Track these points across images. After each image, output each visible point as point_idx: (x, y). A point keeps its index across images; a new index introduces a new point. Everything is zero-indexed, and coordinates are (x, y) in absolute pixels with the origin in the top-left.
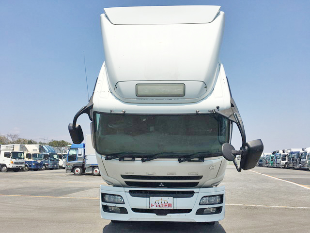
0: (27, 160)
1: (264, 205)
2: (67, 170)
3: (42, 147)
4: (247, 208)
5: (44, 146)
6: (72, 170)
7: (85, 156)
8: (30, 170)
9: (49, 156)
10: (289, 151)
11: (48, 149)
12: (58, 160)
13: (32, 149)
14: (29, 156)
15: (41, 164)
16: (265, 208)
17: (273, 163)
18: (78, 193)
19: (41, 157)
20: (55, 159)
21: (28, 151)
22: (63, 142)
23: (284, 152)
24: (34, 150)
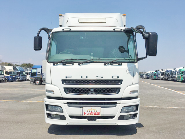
0: (6, 75)
1: (158, 106)
2: (31, 82)
3: (15, 67)
4: (148, 108)
5: (16, 67)
6: (34, 82)
7: (42, 74)
8: (8, 81)
9: (20, 73)
10: (166, 70)
11: (19, 68)
12: (26, 76)
13: (9, 68)
14: (7, 73)
15: (15, 78)
16: (159, 108)
17: (156, 77)
18: (35, 98)
19: (15, 74)
20: (24, 75)
21: (6, 70)
22: (30, 64)
23: (162, 71)
24: (10, 69)
